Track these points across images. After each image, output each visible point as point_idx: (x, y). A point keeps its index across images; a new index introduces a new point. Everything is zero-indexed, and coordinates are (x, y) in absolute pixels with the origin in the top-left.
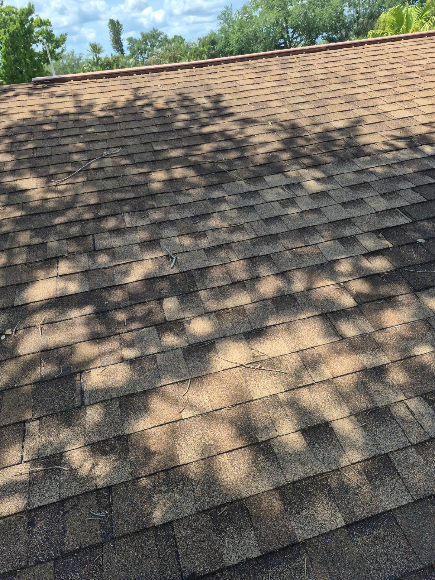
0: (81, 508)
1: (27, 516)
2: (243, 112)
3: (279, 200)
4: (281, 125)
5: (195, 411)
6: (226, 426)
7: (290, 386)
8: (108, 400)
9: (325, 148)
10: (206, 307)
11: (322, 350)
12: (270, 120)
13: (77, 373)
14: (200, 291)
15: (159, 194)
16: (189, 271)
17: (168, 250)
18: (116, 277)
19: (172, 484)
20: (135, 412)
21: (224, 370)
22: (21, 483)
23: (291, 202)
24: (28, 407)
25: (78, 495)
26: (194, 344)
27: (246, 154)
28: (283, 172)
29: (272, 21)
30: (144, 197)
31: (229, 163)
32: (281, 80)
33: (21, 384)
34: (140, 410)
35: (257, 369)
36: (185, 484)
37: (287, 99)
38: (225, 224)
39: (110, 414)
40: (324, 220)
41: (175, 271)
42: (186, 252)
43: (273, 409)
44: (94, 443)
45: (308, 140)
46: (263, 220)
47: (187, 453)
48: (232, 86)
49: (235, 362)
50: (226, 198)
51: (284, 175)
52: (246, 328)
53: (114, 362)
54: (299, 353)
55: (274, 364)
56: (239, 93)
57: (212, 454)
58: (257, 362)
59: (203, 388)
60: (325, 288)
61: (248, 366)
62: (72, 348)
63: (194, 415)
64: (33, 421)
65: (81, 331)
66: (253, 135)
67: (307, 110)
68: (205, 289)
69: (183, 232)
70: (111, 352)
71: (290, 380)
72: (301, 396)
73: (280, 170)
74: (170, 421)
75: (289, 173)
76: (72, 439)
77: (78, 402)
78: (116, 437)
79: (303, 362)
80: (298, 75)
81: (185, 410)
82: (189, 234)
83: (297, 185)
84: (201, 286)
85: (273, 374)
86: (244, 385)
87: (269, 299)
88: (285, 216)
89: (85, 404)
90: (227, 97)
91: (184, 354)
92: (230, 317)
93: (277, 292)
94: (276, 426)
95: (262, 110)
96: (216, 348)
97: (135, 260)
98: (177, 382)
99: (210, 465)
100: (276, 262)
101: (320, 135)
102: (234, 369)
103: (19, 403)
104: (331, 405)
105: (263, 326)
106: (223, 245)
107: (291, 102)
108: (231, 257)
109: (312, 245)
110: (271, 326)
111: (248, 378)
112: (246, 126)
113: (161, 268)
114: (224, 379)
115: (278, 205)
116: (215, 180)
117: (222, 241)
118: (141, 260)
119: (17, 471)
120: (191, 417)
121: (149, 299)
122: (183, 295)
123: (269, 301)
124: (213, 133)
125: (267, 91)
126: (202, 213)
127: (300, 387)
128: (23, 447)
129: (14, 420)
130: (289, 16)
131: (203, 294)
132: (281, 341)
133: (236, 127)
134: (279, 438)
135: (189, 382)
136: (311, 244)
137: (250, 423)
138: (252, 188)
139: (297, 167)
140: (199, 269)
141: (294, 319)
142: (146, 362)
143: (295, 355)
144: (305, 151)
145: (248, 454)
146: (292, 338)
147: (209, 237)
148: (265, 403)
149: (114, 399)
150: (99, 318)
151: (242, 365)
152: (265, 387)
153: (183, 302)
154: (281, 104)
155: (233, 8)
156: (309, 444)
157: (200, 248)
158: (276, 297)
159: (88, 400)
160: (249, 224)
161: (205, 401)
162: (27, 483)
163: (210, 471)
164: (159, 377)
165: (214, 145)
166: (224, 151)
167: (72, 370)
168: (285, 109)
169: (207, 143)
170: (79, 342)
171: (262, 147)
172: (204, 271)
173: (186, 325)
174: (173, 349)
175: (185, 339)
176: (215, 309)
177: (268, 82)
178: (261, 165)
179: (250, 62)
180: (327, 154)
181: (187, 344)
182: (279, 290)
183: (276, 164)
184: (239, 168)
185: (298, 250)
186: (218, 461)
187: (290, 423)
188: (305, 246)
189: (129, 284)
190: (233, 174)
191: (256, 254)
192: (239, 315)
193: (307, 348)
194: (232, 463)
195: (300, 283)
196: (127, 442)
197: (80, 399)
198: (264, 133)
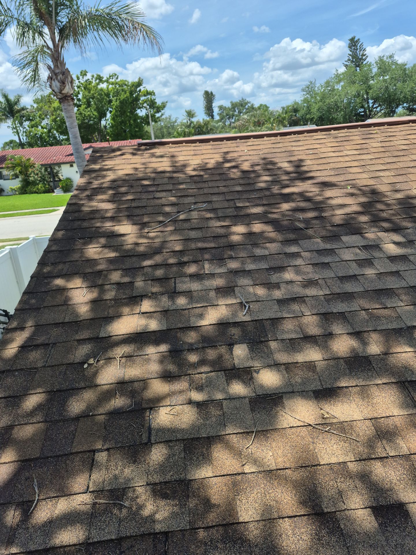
0: (138, 550)
1: (85, 549)
2: (323, 176)
3: (356, 260)
4: (360, 190)
5: (258, 466)
6: (289, 489)
7: (361, 456)
8: (174, 440)
9: (406, 214)
10: (276, 358)
11: (398, 421)
12: (350, 185)
13: (147, 409)
14: (270, 342)
15: (238, 245)
16: (261, 320)
17: (242, 298)
18: (191, 319)
19: (229, 542)
20: (198, 458)
21: (290, 427)
22: (85, 513)
23: (368, 262)
24: (99, 437)
25: (136, 536)
26: (261, 395)
27: (324, 214)
28: (361, 234)
29: (353, 93)
30: (223, 247)
31: (307, 221)
32: (362, 149)
33: (96, 413)
34: (203, 456)
35: (326, 431)
36: (242, 545)
37: (368, 167)
38: (299, 278)
39: (174, 455)
40: (404, 284)
41: (247, 318)
42: (259, 301)
43: (341, 478)
44: (156, 484)
45: (388, 205)
46: (338, 277)
47: (247, 510)
48: (314, 153)
49: (303, 420)
50: (302, 253)
51: (362, 237)
52: (316, 385)
53: (182, 403)
54: (373, 421)
55: (344, 428)
56: (320, 159)
57: (273, 517)
58: (326, 424)
59: (267, 443)
60: (404, 354)
61: (317, 426)
62: (145, 383)
63: (257, 471)
64: (102, 451)
65: (154, 367)
66: (332, 198)
67: (388, 177)
68: (276, 340)
69: (257, 282)
70: (181, 392)
71: (361, 449)
72: (373, 469)
73: (358, 231)
74: (232, 473)
75: (366, 235)
76: (136, 476)
77: (145, 439)
78: (177, 481)
79: (377, 431)
80: (380, 145)
81: (247, 463)
82: (264, 284)
83: (376, 246)
84: (271, 337)
85: (343, 440)
86: (311, 447)
87: (342, 358)
88: (362, 276)
89: (152, 441)
90: (308, 162)
91: (250, 404)
92: (300, 373)
93: (351, 352)
94: (343, 498)
95: (342, 176)
96: (283, 403)
97: (210, 305)
98: (241, 433)
99: (269, 528)
100: (351, 321)
101: (400, 202)
102: (302, 427)
103: (91, 431)
104: (407, 484)
105: (334, 386)
106: (295, 298)
107: (371, 169)
108: (303, 310)
109: (389, 308)
110: (343, 387)
111: (316, 440)
112: (325, 189)
113: (234, 315)
114: (290, 436)
115: (355, 264)
116: (292, 236)
117: (296, 295)
118: (216, 305)
119: (82, 499)
120: (254, 472)
121: (220, 344)
122: (253, 343)
123: (342, 361)
124: (293, 194)
125: (347, 159)
126: (277, 266)
127: (372, 459)
128: (90, 476)
129: (85, 448)
130: (370, 89)
131: (273, 345)
132: (353, 405)
133: (315, 190)
134: (346, 512)
135: (254, 434)
136: (389, 306)
137: (316, 489)
138: (328, 246)
139: (376, 230)
140: (270, 319)
141: (368, 383)
142: (213, 406)
143: (368, 422)
144: (384, 215)
145: (311, 523)
146: (365, 403)
147: (282, 289)
148: (333, 470)
149: (178, 440)
150: (172, 357)
151: (310, 425)
152: (334, 453)
153: (253, 351)
154: (361, 171)
155: (317, 82)
156: (380, 525)
157: (273, 299)
158: (350, 357)
159: (155, 437)
160: (323, 280)
161: (269, 457)
162: (90, 514)
163: (270, 535)
164: (225, 424)
165: (292, 205)
166: (303, 210)
167: (143, 405)
168: (365, 176)
169: (287, 202)
170: (152, 379)
171: (340, 208)
172: (276, 321)
173: (255, 375)
174: (240, 398)
175: (252, 389)
176: (284, 361)
177: (349, 150)
178: (338, 225)
179: (333, 132)
180: (407, 220)
181: (254, 395)
182: (353, 350)
183: (354, 225)
184: (316, 227)
185: (375, 311)
186: (279, 525)
187: (360, 497)
188: (382, 308)
189: (203, 327)
190: (310, 232)
191: (330, 311)
192: (309, 371)
193: (382, 416)
194: (293, 530)
195: (375, 346)
196: (188, 488)
197: (147, 435)
198: (343, 196)
